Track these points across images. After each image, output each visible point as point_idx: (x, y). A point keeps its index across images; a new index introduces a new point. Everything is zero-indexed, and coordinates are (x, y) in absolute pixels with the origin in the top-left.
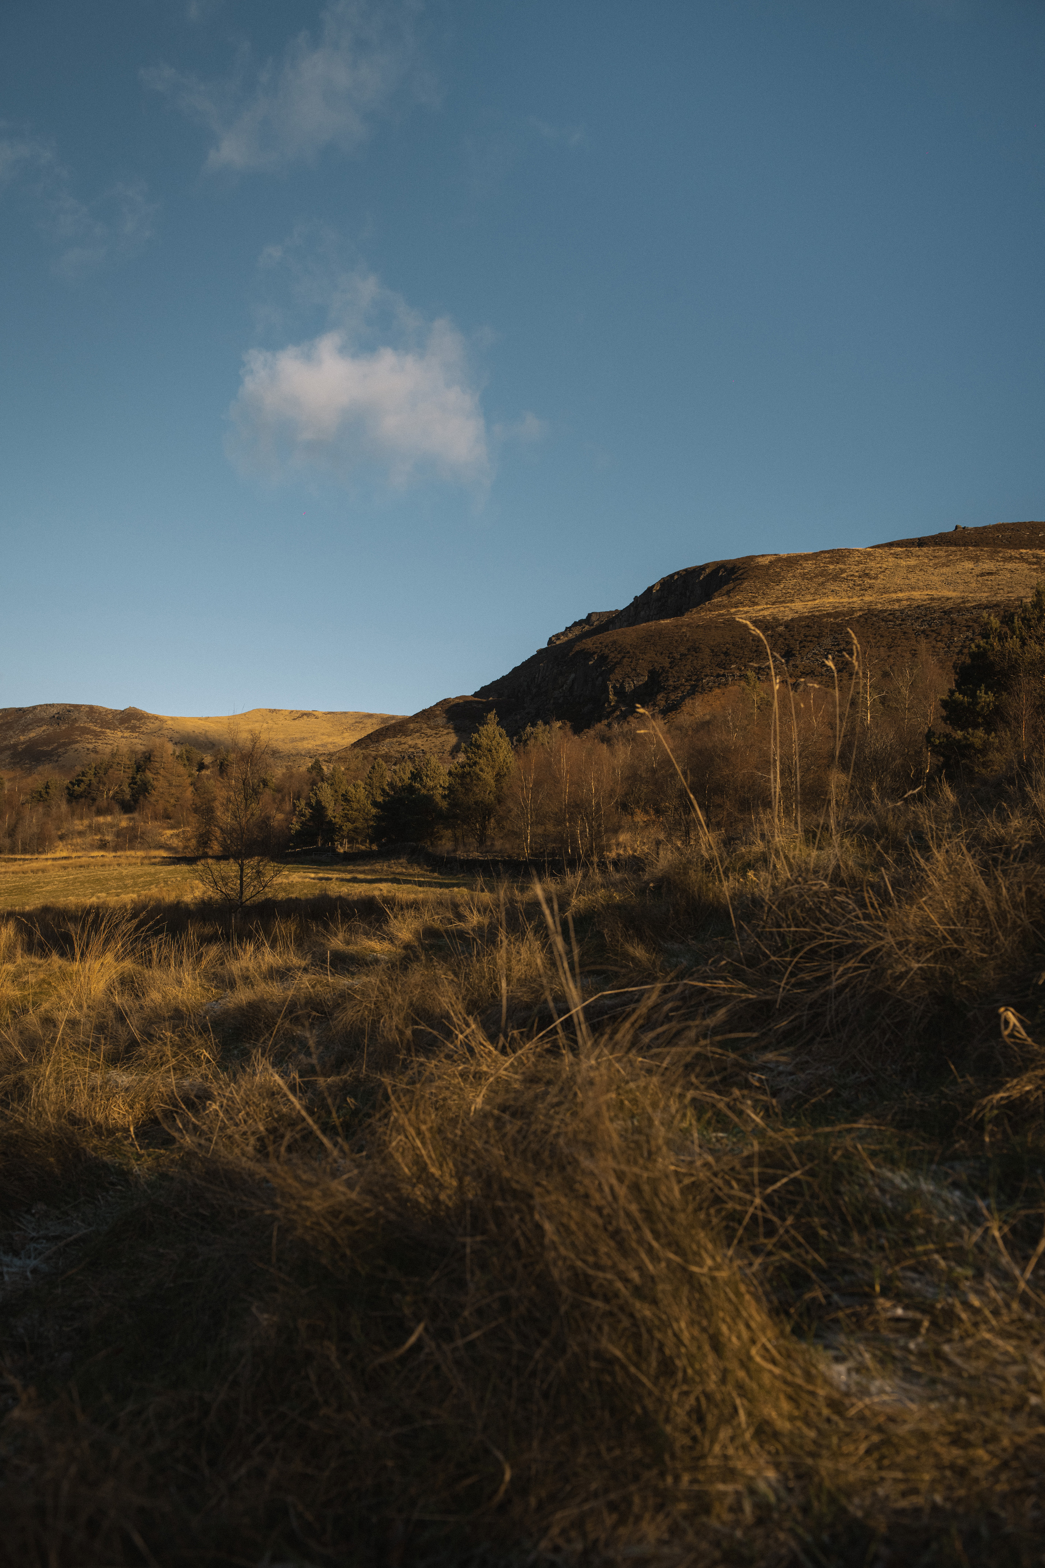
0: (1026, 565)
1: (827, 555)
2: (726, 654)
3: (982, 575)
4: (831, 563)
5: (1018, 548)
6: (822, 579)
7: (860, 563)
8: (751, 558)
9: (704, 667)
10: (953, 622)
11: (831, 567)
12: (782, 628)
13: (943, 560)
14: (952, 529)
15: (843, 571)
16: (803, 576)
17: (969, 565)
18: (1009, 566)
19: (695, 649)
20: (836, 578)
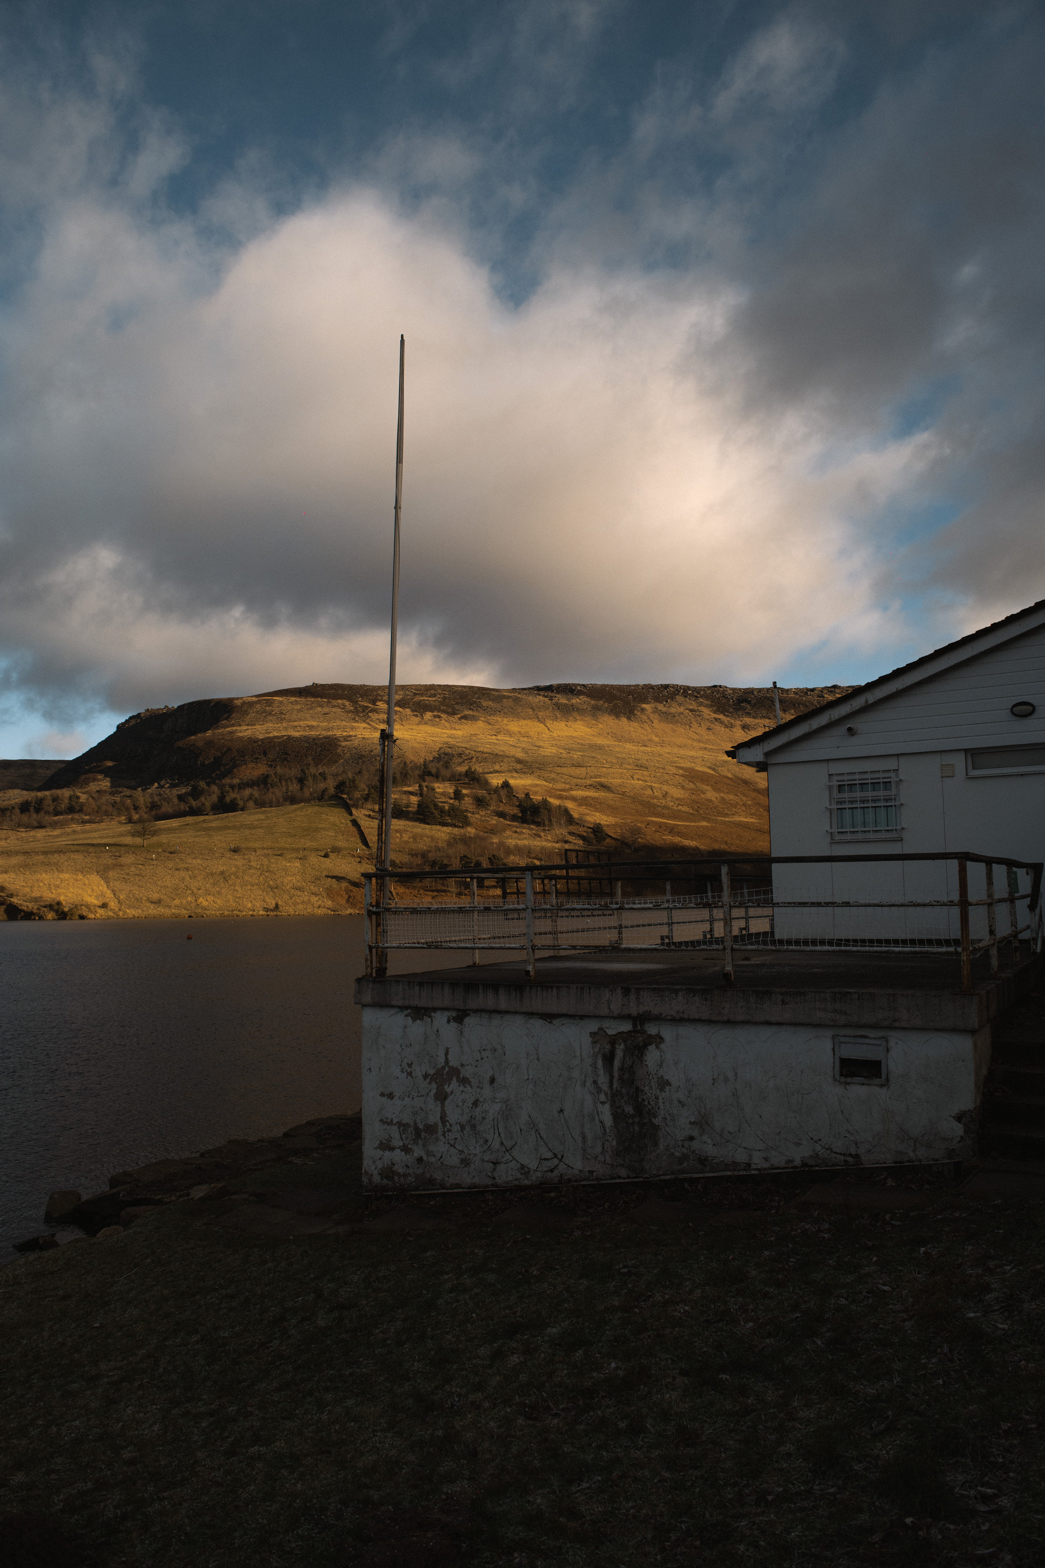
0: (340, 710)
1: (265, 702)
2: (243, 752)
3: (324, 714)
4: (267, 706)
5: (337, 699)
6: (265, 714)
7: (279, 707)
8: (231, 700)
9: (235, 757)
10: (316, 744)
11: (268, 708)
12: (260, 743)
13: (310, 706)
14: (311, 684)
15: (273, 711)
16: (257, 712)
17: (320, 709)
18: (334, 710)
19: (229, 749)
20: (270, 714)
